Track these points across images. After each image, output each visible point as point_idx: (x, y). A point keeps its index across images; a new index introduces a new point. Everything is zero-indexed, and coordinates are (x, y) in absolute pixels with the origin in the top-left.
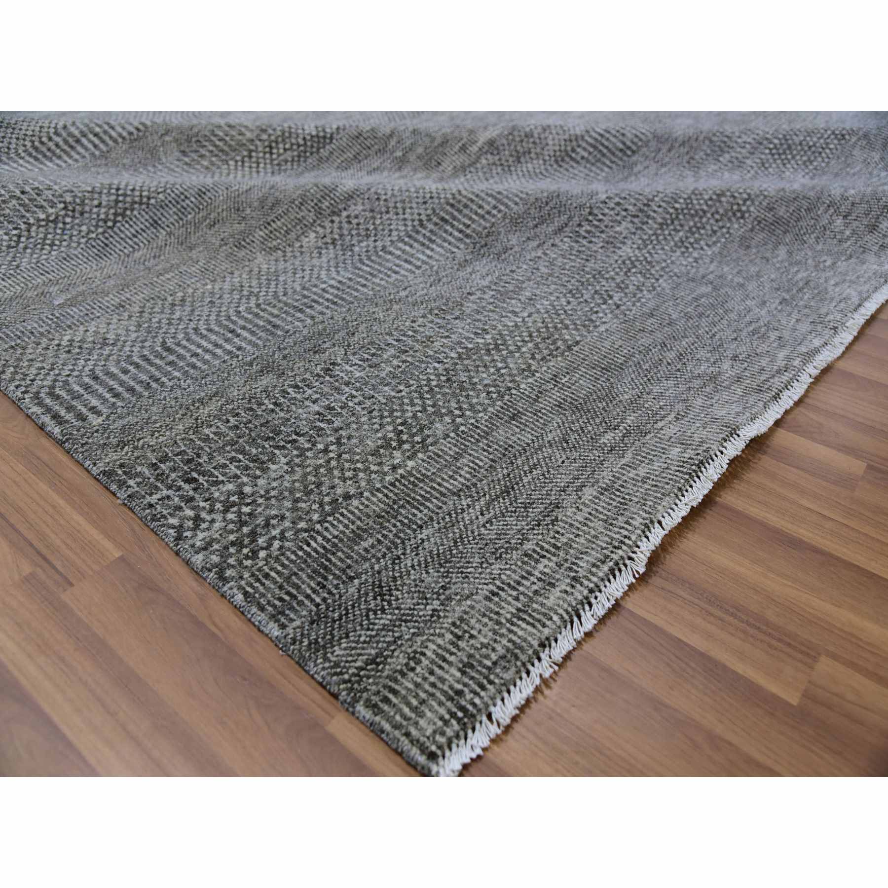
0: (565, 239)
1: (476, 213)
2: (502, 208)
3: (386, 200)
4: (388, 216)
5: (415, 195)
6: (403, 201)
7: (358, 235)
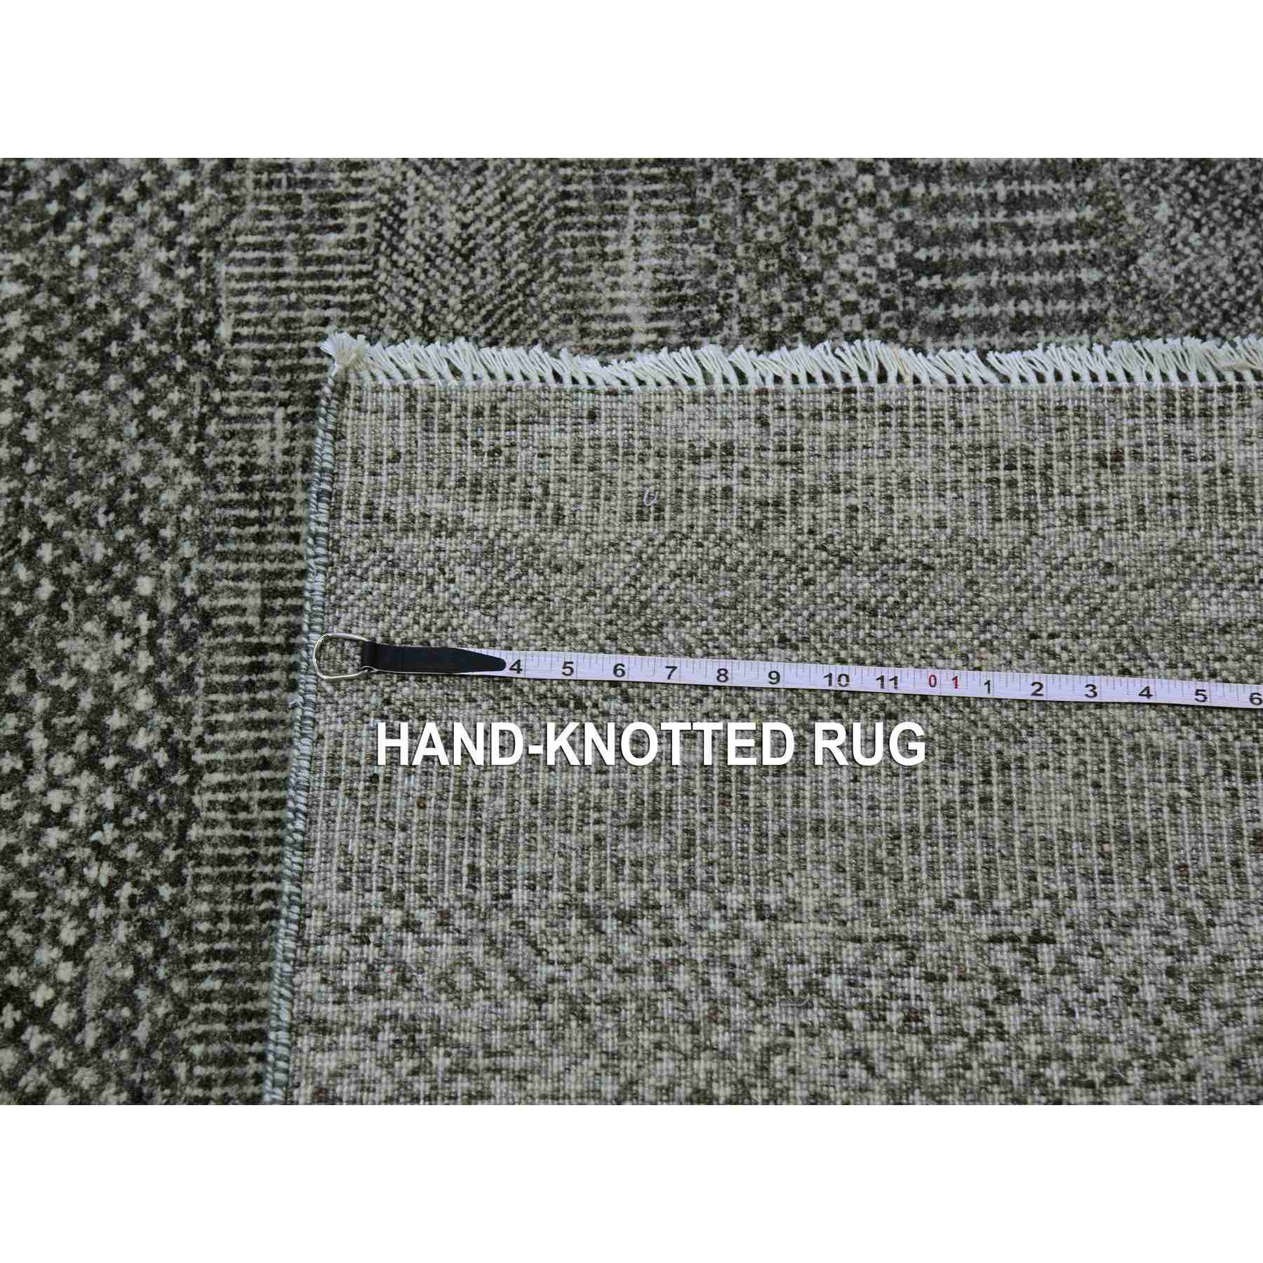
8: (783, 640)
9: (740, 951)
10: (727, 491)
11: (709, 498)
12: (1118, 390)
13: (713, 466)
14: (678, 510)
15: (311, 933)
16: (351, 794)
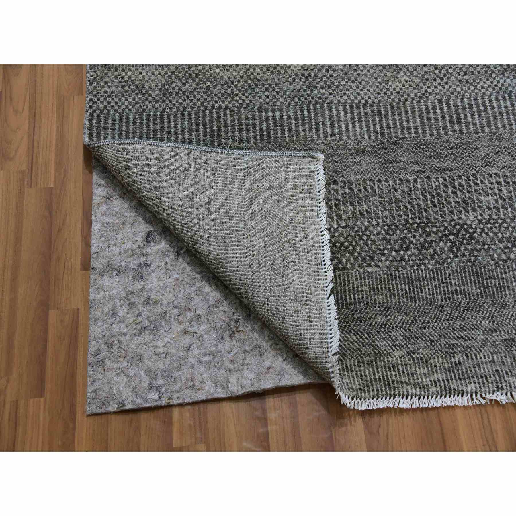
0: (440, 179)
1: (401, 123)
2: (420, 131)
3: (359, 74)
4: (351, 84)
5: (378, 84)
6: (368, 83)
7: (325, 82)
8: (266, 245)
9: (201, 233)
10: (297, 237)
11: (296, 233)
12: (327, 323)
13: (302, 235)
14: (292, 226)
15: (206, 153)
16: (232, 162)
